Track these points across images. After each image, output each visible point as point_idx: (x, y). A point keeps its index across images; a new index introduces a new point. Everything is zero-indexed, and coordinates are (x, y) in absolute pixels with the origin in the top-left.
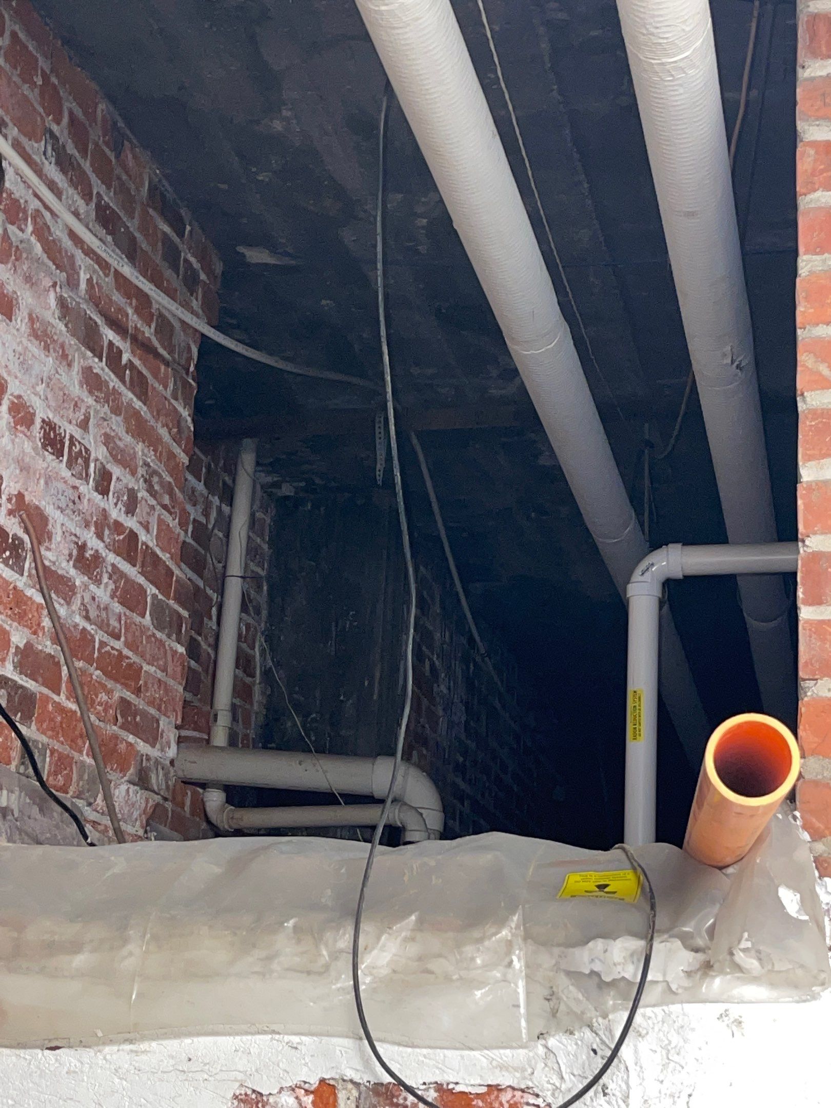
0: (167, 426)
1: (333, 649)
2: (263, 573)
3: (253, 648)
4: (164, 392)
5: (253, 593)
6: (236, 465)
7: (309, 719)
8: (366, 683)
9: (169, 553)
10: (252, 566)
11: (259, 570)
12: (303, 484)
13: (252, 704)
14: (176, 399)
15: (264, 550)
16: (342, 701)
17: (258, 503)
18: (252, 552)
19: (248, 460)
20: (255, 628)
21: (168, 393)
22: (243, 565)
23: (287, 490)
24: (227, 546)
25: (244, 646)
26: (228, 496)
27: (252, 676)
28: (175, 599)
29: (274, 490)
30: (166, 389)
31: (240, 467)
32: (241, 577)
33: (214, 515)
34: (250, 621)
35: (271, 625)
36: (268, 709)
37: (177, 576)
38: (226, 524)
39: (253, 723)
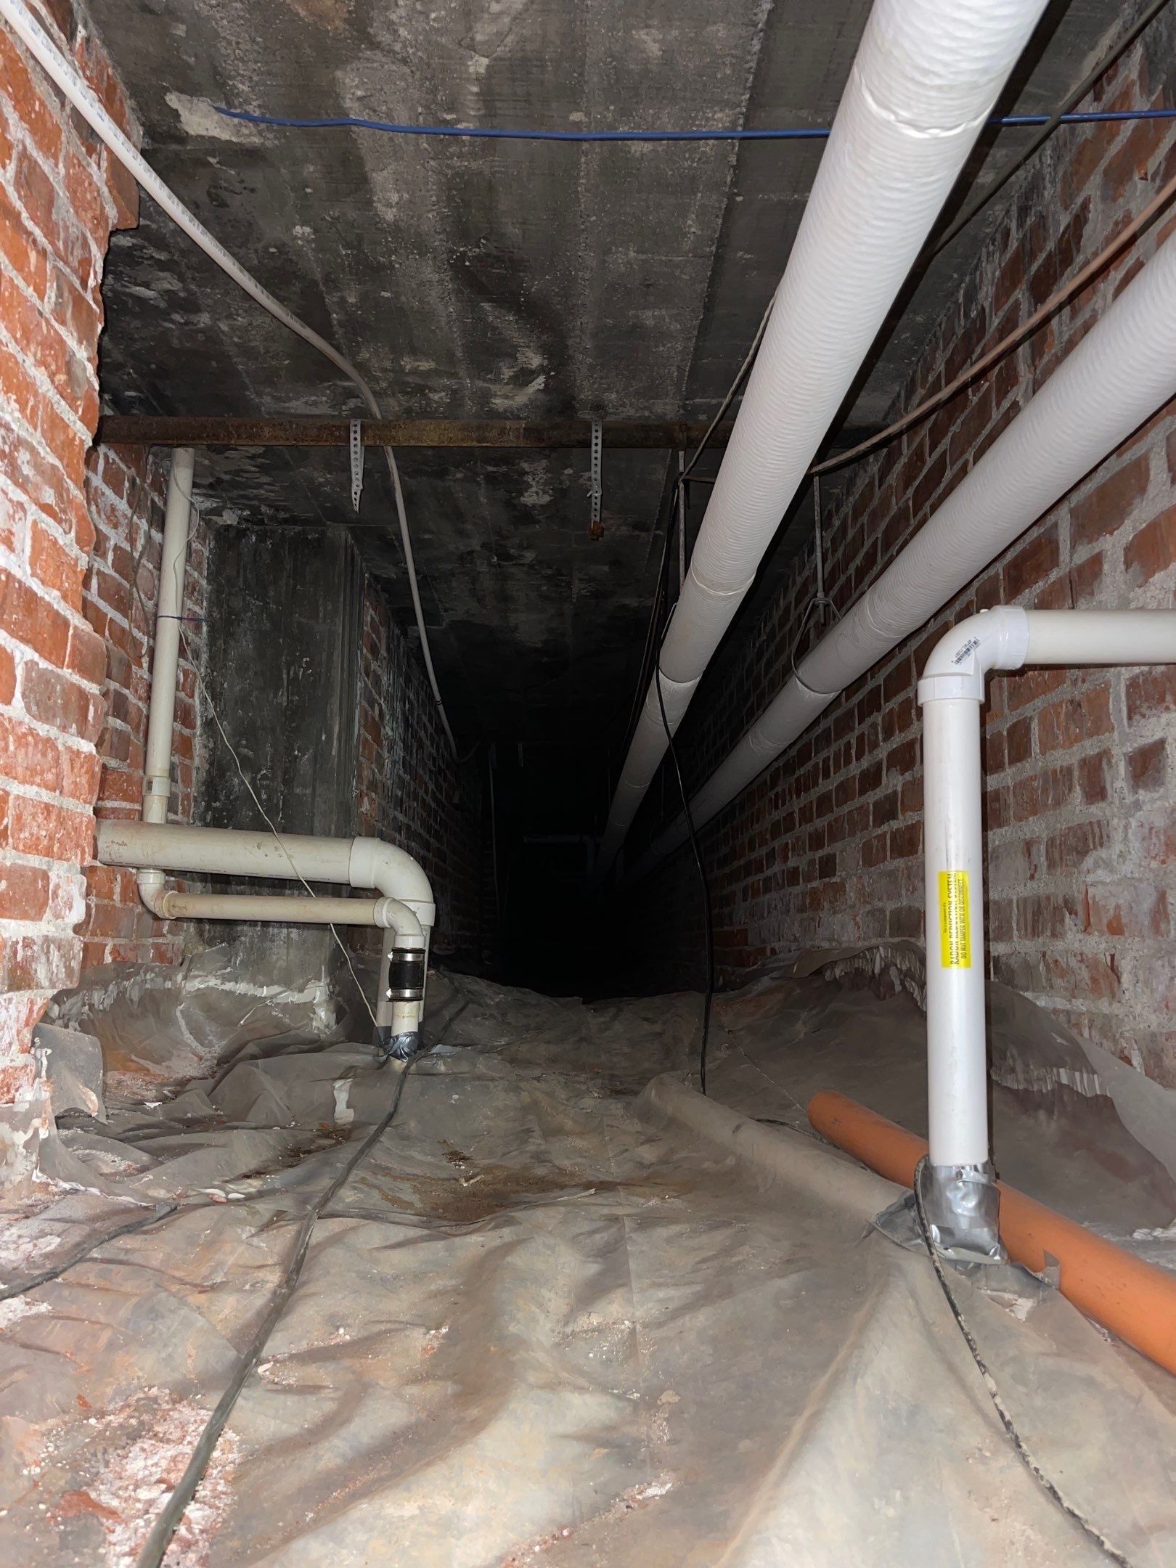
0: (47, 367)
1: (285, 698)
2: (202, 613)
3: (192, 696)
4: (38, 303)
5: (191, 635)
6: (167, 482)
7: (259, 777)
8: (323, 738)
9: (59, 589)
10: (189, 604)
11: (197, 609)
12: (247, 513)
13: (191, 758)
14: (63, 323)
15: (201, 585)
16: (296, 757)
17: (194, 532)
18: (189, 589)
19: (182, 477)
20: (195, 674)
21: (47, 306)
22: (179, 606)
23: (229, 518)
24: (159, 580)
25: (182, 695)
26: (159, 520)
27: (193, 727)
28: (72, 666)
29: (214, 518)
30: (41, 298)
31: (173, 485)
32: (177, 618)
33: (141, 542)
34: (188, 666)
35: (212, 671)
36: (211, 764)
37: (76, 628)
38: (157, 554)
39: (194, 779)
